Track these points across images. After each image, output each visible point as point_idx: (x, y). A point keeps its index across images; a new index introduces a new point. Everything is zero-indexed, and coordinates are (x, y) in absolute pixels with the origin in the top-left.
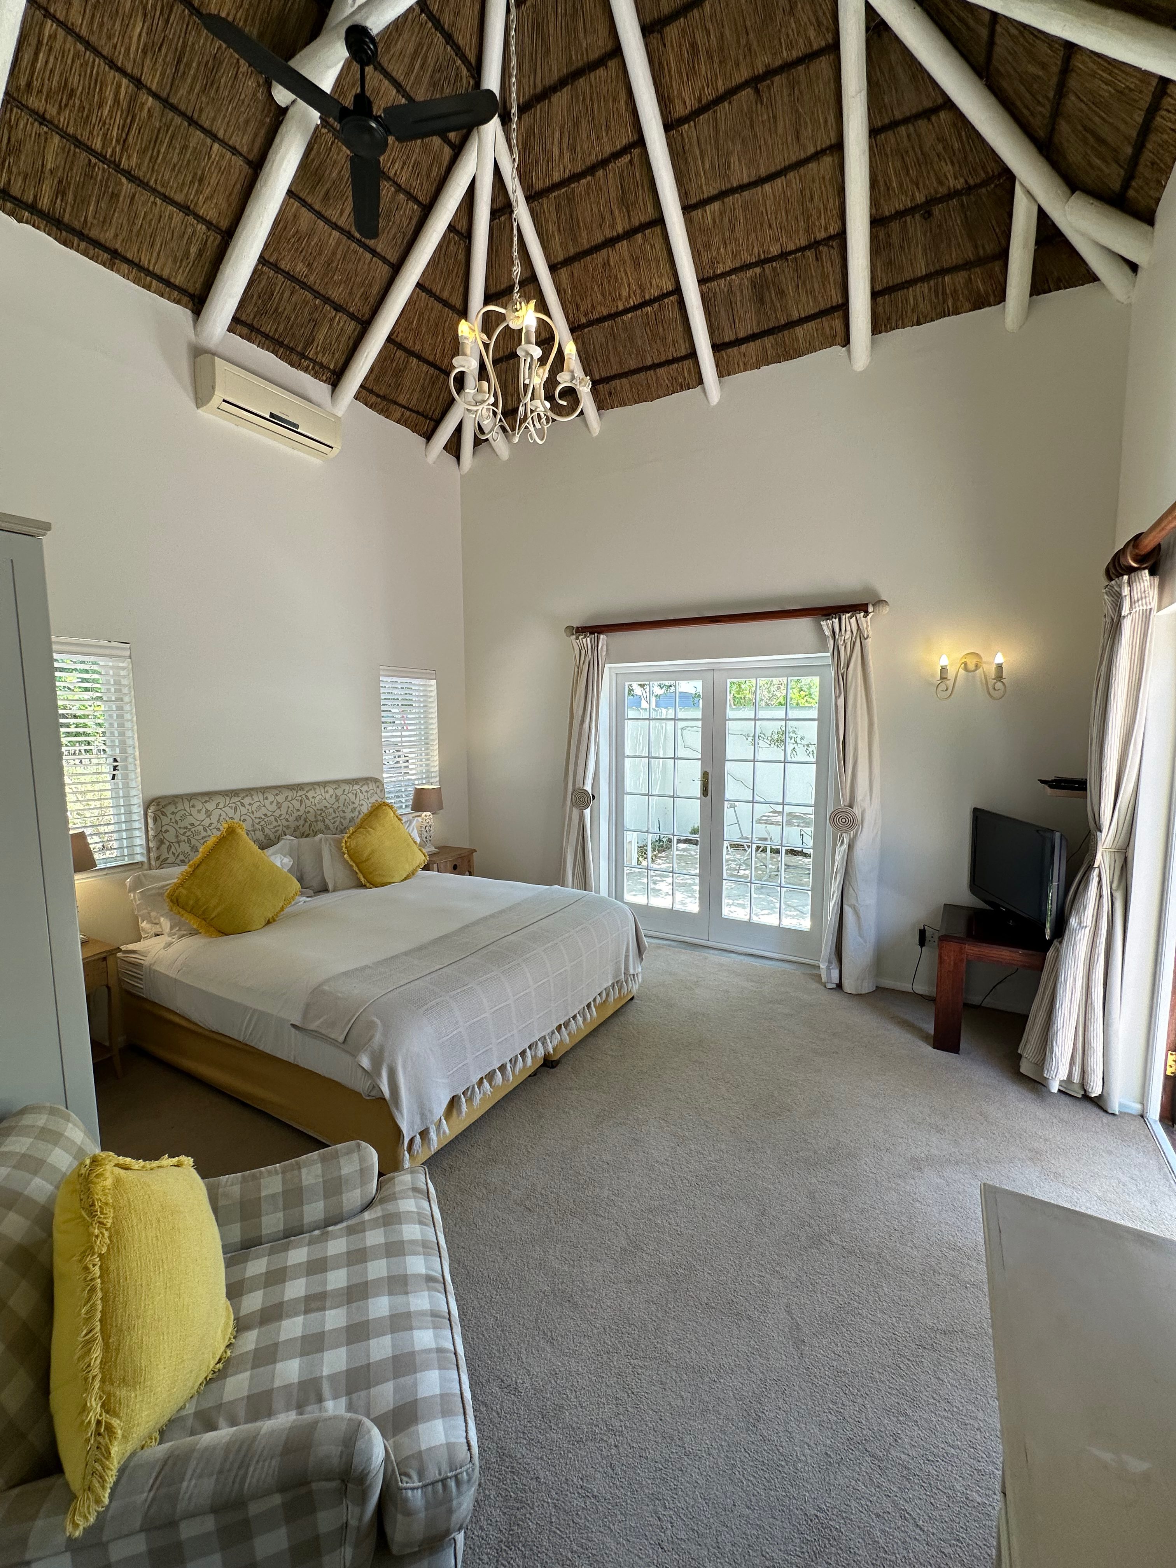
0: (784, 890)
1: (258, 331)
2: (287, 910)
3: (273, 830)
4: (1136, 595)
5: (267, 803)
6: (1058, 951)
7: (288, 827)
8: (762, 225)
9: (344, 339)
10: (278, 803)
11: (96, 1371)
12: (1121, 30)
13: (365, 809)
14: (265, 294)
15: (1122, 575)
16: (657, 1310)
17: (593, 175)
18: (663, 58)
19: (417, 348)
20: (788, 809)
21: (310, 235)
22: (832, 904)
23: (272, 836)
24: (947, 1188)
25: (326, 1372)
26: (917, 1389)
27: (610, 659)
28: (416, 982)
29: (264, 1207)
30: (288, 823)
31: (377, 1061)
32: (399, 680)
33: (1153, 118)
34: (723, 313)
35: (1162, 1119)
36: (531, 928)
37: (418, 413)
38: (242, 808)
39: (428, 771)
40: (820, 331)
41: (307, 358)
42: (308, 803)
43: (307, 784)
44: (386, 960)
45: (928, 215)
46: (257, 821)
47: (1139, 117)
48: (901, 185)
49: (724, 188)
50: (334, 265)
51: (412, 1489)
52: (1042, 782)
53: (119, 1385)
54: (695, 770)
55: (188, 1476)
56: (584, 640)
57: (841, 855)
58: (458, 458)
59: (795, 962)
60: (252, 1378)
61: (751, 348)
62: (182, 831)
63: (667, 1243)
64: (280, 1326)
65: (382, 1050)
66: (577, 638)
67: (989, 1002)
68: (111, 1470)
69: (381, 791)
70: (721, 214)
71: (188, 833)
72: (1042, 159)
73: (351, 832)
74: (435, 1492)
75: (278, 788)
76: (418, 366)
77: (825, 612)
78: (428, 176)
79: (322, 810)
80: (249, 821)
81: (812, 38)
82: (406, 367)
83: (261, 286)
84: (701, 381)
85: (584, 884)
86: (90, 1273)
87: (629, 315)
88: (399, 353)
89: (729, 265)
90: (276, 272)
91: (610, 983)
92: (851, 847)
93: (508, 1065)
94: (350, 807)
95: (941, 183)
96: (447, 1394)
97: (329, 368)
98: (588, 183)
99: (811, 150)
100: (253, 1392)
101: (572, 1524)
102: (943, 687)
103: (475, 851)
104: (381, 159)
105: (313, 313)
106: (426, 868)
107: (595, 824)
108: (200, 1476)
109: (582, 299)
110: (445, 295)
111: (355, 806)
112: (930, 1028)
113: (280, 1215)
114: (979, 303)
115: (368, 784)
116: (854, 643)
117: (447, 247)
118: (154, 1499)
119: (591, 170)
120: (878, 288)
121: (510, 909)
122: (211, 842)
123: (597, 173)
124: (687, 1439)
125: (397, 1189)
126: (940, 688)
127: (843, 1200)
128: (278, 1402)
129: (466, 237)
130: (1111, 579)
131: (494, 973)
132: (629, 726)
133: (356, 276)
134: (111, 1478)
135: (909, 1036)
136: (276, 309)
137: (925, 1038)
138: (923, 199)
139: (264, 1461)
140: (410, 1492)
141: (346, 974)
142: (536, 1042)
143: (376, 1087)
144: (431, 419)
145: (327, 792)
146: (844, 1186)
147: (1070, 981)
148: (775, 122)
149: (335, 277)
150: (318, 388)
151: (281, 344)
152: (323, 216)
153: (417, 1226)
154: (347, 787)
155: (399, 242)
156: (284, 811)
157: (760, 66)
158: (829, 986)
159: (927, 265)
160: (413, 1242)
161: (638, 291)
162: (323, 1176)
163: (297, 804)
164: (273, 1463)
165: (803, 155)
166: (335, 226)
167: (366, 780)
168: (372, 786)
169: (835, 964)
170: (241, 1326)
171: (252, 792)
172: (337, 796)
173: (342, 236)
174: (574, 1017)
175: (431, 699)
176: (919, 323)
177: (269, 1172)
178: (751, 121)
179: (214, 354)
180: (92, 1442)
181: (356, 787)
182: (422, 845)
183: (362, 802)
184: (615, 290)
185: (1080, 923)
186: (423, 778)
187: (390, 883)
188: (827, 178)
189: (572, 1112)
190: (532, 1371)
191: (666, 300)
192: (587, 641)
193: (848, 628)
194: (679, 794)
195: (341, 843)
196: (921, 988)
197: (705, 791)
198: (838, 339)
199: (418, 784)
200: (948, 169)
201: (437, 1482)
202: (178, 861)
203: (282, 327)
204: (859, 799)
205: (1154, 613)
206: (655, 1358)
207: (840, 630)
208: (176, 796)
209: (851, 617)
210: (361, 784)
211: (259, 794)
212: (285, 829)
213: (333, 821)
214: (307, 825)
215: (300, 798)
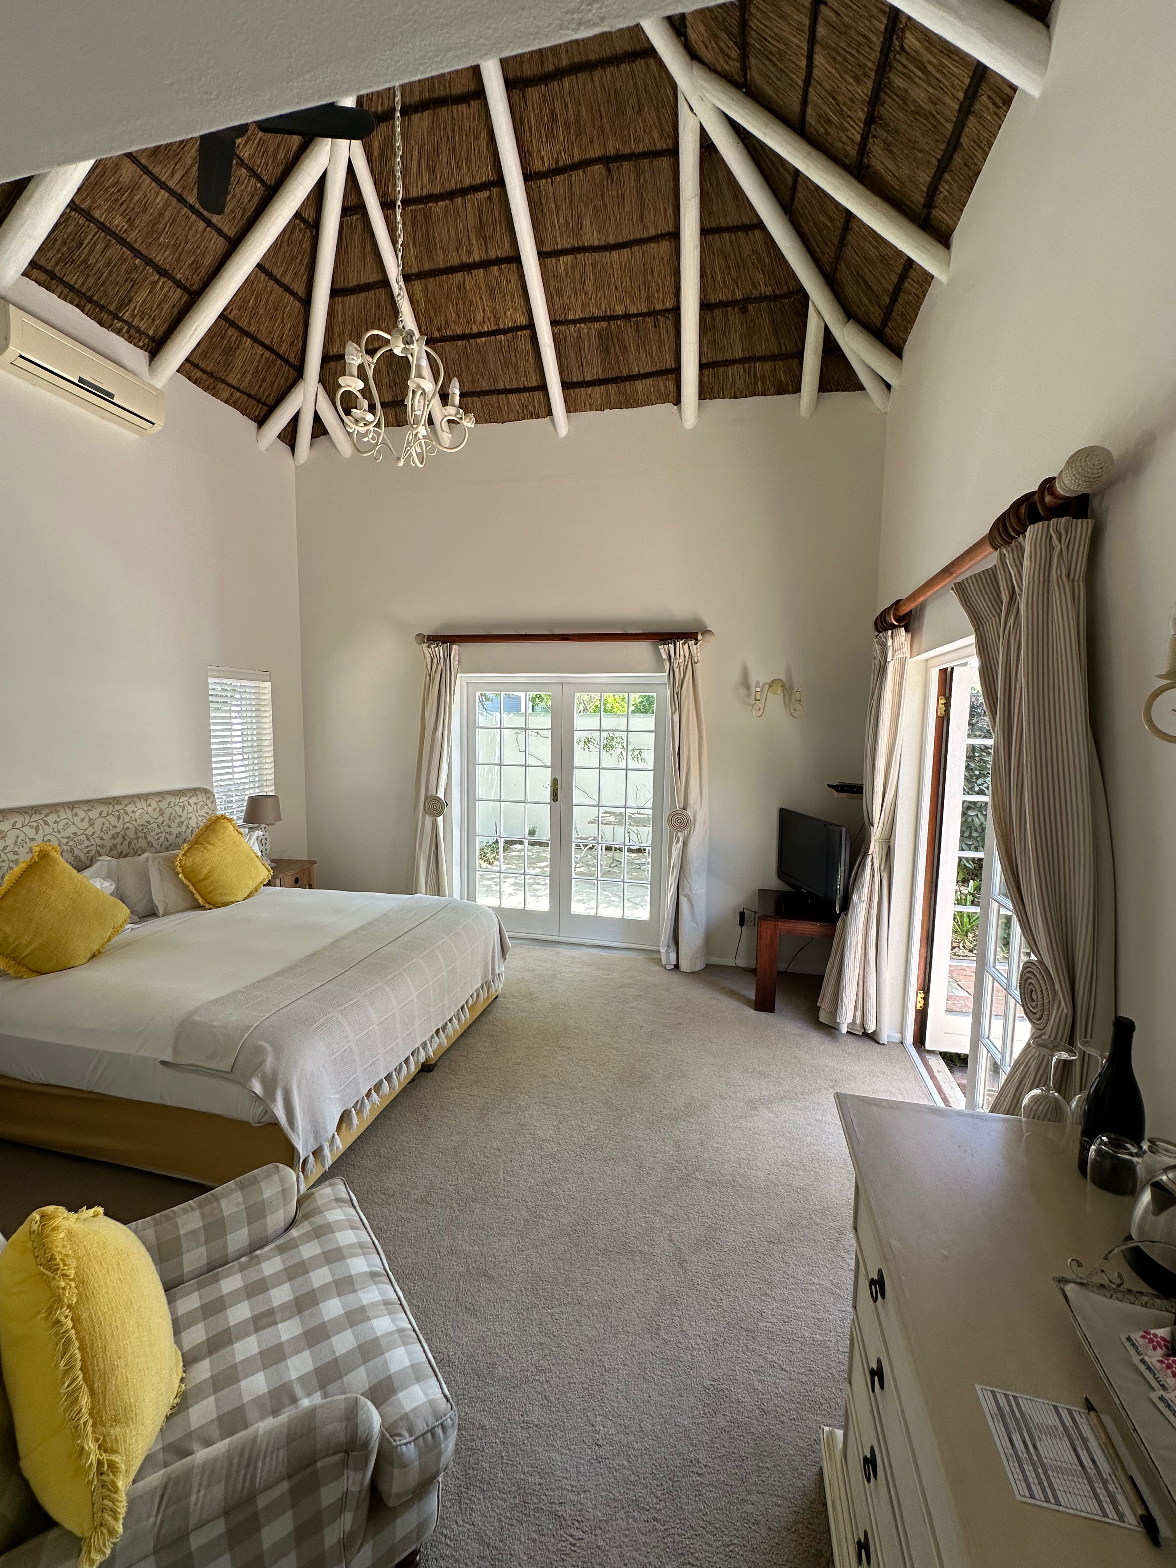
0: (626, 884)
1: (60, 281)
2: (115, 940)
3: (85, 851)
4: (897, 646)
5: (77, 820)
6: (844, 921)
7: (102, 846)
8: (609, 285)
9: (166, 307)
10: (90, 819)
11: (86, 1417)
12: (884, 214)
13: (195, 824)
14: (72, 240)
15: (888, 630)
16: (564, 1264)
17: (452, 200)
18: (525, 116)
19: (252, 329)
20: (628, 810)
21: (134, 188)
22: (670, 895)
23: (83, 857)
24: (776, 1120)
25: (294, 1376)
26: (772, 1273)
27: (463, 669)
28: (300, 1001)
29: (184, 1245)
30: (102, 842)
31: (270, 1087)
32: (229, 681)
33: (903, 282)
34: (572, 354)
35: (914, 1043)
36: (405, 938)
37: (249, 395)
38: (45, 827)
40: (656, 388)
41: (121, 319)
42: (127, 818)
43: (125, 797)
44: (258, 982)
45: (744, 310)
46: (65, 841)
47: (894, 278)
48: (724, 281)
49: (576, 245)
50: (161, 226)
51: (406, 1444)
52: (830, 786)
53: (111, 1426)
54: (545, 777)
55: (195, 1489)
56: (436, 649)
57: (677, 851)
58: (293, 448)
59: (635, 949)
60: (217, 1401)
61: (597, 390)
63: (564, 1207)
64: (233, 1349)
65: (275, 1073)
66: (429, 647)
67: (793, 968)
68: (122, 1502)
69: (212, 802)
70: (573, 267)
72: (827, 288)
73: (186, 848)
74: (425, 1441)
75: (90, 803)
76: (253, 347)
77: (662, 637)
78: (275, 158)
79: (143, 825)
81: (656, 140)
82: (237, 348)
83: (68, 231)
84: (550, 413)
85: (438, 890)
86: (62, 1325)
87: (483, 339)
88: (231, 331)
89: (579, 315)
90: (87, 220)
91: (480, 984)
92: (685, 844)
93: (394, 1073)
94: (177, 821)
95: (754, 287)
96: (416, 1364)
97: (147, 335)
98: (446, 206)
99: (652, 232)
100: (222, 1413)
101: (520, 1452)
103: (315, 862)
104: (238, 141)
105: (131, 272)
106: (269, 884)
107: (448, 830)
108: (208, 1486)
109: (435, 312)
110: (287, 280)
111: (182, 820)
112: (752, 995)
113: (203, 1249)
114: (781, 390)
115: (197, 796)
116: (687, 666)
117: (292, 233)
118: (162, 1521)
119: (450, 195)
120: (704, 361)
121: (378, 920)
122: (17, 870)
123: (456, 200)
124: (605, 1359)
125: (319, 1203)
127: (702, 1144)
128: (251, 1413)
129: (312, 227)
130: (880, 632)
131: (378, 985)
132: (480, 735)
133: (187, 243)
134: (122, 1509)
135: (736, 1003)
136: (85, 261)
137: (748, 1003)
138: (741, 297)
139: (272, 1453)
140: (404, 1447)
141: (216, 1001)
142: (419, 1048)
143: (268, 1112)
144: (264, 404)
145: (150, 805)
146: (701, 1132)
147: (854, 944)
148: (623, 199)
149: (161, 240)
150: (134, 356)
151: (90, 300)
152: (150, 172)
153: (350, 1231)
154: (172, 799)
155: (239, 216)
156: (98, 827)
157: (611, 149)
158: (669, 967)
159: (743, 351)
160: (351, 1246)
161: (492, 319)
162: (245, 1203)
163: (113, 820)
164: (281, 1455)
165: (646, 235)
166: (164, 186)
167: (195, 791)
168: (201, 797)
169: (673, 947)
170: (189, 1360)
171: (58, 809)
172: (161, 809)
173: (171, 198)
174: (450, 1020)
175: (266, 703)
176: (736, 398)
177: (185, 1211)
178: (603, 193)
179: (9, 302)
180: (96, 1482)
181: (183, 799)
183: (191, 816)
184: (470, 312)
185: (860, 898)
187: (232, 903)
188: (665, 259)
189: (456, 1110)
190: (461, 1343)
191: (519, 333)
192: (440, 650)
193: (682, 653)
194: (530, 800)
195: (173, 863)
196: (741, 962)
197: (555, 796)
198: (671, 398)
200: (760, 277)
201: (426, 1433)
203: (91, 281)
204: (691, 803)
205: (908, 660)
206: (569, 1303)
207: (675, 654)
209: (684, 644)
210: (189, 795)
211: (67, 810)
212: (99, 849)
213: (156, 837)
214: (126, 843)
215: (117, 813)
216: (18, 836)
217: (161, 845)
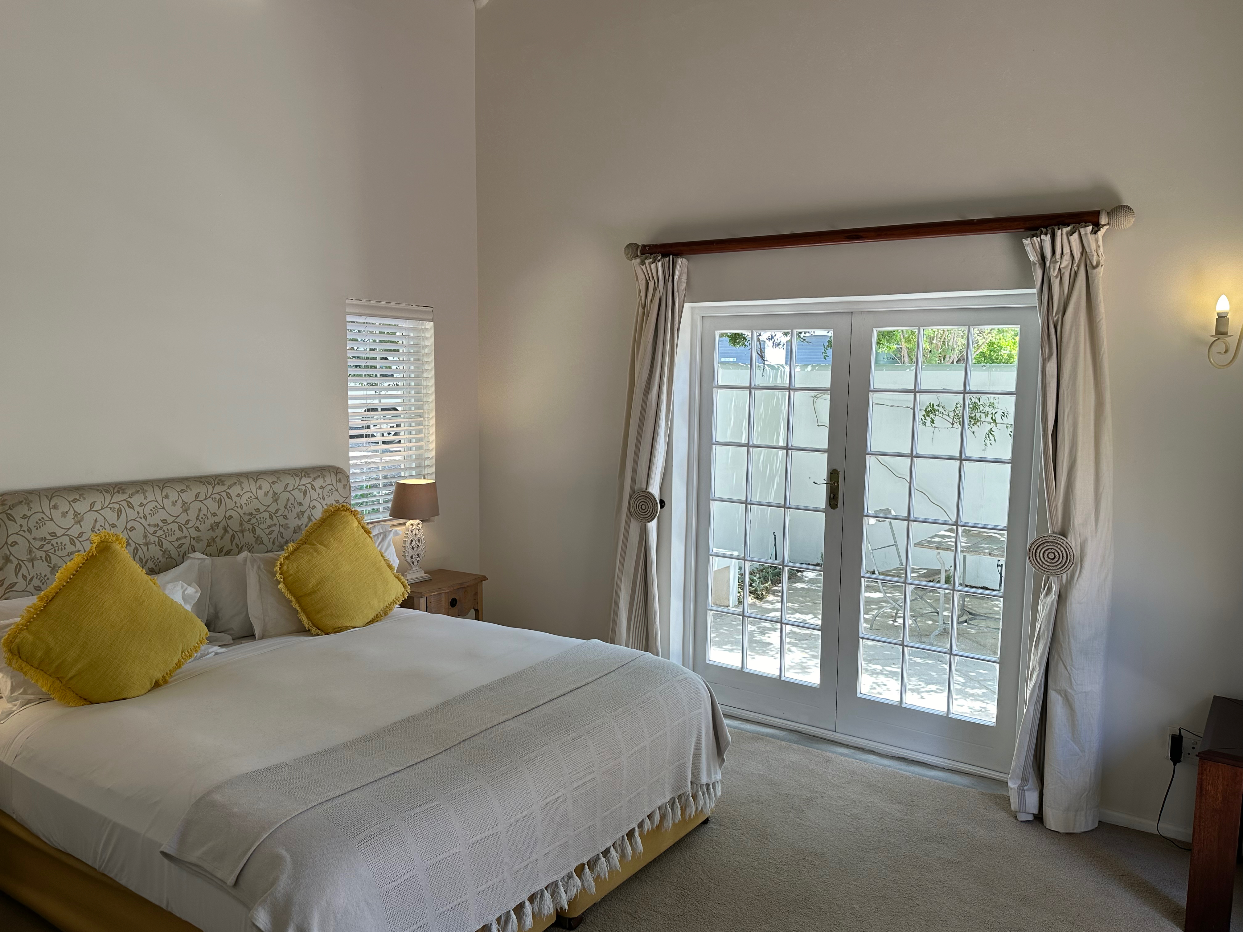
0: (956, 659)
2: (189, 665)
3: (176, 544)
5: (167, 503)
7: (198, 539)
10: (184, 504)
13: (318, 514)
22: (1030, 686)
23: (174, 554)
27: (695, 296)
28: (355, 794)
30: (198, 534)
31: (280, 920)
32: (377, 321)
38: (130, 511)
39: (419, 457)
42: (230, 504)
43: (230, 476)
46: (152, 530)
54: (818, 468)
56: (653, 266)
57: (1046, 610)
59: (970, 774)
62: (38, 544)
65: (289, 901)
66: (643, 263)
69: (345, 486)
71: (47, 547)
73: (292, 549)
75: (185, 482)
77: (1028, 225)
79: (250, 514)
80: (140, 530)
91: (668, 799)
92: (1062, 598)
94: (296, 511)
102: (1220, 347)
103: (486, 579)
106: (408, 603)
107: (664, 544)
111: (303, 509)
112: (1181, 897)
115: (324, 477)
116: (1076, 274)
122: (76, 561)
126: (1216, 348)
132: (721, 398)
137: (1172, 913)
142: (542, 891)
145: (260, 488)
154: (291, 481)
156: (192, 514)
158: (1023, 817)
163: (212, 505)
167: (321, 471)
168: (330, 479)
169: (1032, 781)
171: (146, 487)
172: (275, 494)
174: (606, 853)
175: (427, 351)
181: (305, 481)
182: (402, 571)
183: (315, 503)
186: (412, 468)
187: (347, 628)
192: (658, 268)
193: (1067, 250)
195: (274, 566)
196: (1171, 829)
197: (833, 499)
199: (405, 477)
202: (31, 588)
204: (1076, 523)
207: (1054, 253)
208: (31, 492)
209: (1071, 233)
210: (313, 476)
211: (156, 489)
212: (193, 542)
213: (267, 531)
214: (228, 537)
215: (218, 497)
216: (96, 521)
217: (274, 543)
